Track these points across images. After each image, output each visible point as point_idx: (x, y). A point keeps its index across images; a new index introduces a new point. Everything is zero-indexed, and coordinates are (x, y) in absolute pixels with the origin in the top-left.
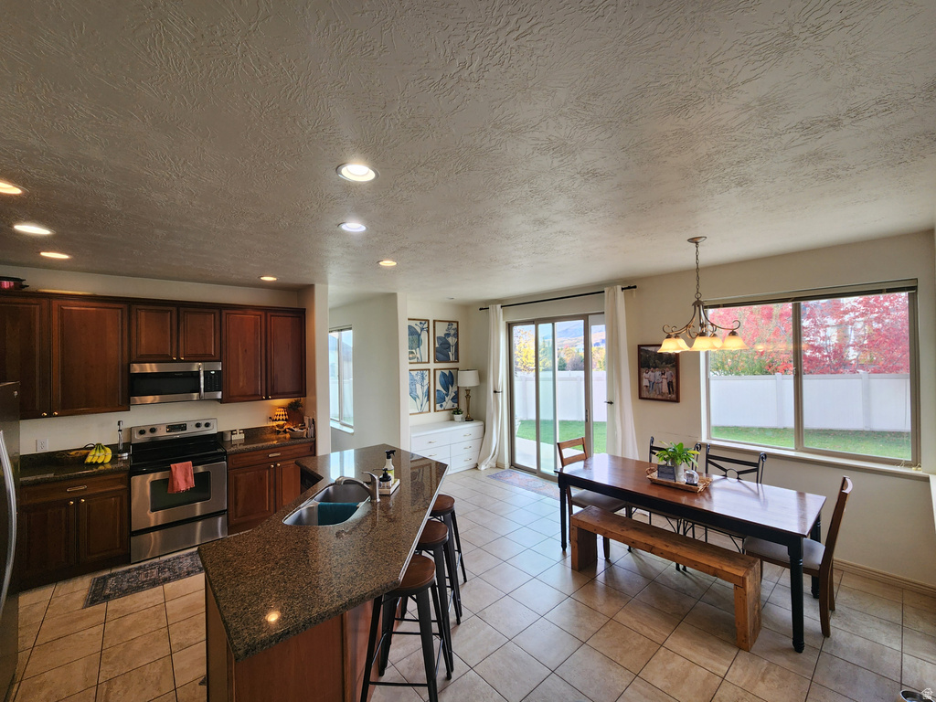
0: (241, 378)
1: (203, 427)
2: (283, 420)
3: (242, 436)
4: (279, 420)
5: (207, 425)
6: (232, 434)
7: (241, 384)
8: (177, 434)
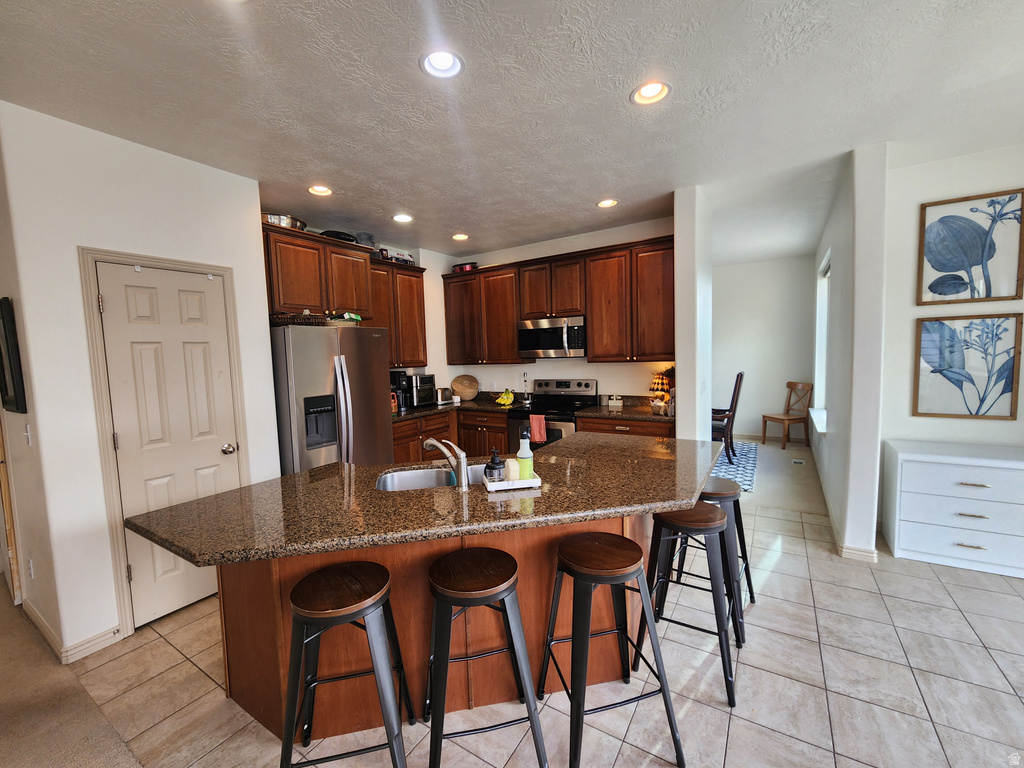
0: (605, 334)
1: (583, 387)
2: (662, 390)
3: (620, 403)
4: (657, 390)
5: (587, 385)
6: (610, 399)
7: (605, 341)
8: (563, 391)
